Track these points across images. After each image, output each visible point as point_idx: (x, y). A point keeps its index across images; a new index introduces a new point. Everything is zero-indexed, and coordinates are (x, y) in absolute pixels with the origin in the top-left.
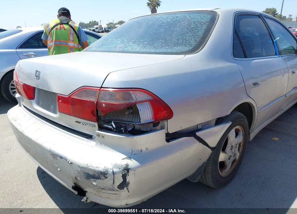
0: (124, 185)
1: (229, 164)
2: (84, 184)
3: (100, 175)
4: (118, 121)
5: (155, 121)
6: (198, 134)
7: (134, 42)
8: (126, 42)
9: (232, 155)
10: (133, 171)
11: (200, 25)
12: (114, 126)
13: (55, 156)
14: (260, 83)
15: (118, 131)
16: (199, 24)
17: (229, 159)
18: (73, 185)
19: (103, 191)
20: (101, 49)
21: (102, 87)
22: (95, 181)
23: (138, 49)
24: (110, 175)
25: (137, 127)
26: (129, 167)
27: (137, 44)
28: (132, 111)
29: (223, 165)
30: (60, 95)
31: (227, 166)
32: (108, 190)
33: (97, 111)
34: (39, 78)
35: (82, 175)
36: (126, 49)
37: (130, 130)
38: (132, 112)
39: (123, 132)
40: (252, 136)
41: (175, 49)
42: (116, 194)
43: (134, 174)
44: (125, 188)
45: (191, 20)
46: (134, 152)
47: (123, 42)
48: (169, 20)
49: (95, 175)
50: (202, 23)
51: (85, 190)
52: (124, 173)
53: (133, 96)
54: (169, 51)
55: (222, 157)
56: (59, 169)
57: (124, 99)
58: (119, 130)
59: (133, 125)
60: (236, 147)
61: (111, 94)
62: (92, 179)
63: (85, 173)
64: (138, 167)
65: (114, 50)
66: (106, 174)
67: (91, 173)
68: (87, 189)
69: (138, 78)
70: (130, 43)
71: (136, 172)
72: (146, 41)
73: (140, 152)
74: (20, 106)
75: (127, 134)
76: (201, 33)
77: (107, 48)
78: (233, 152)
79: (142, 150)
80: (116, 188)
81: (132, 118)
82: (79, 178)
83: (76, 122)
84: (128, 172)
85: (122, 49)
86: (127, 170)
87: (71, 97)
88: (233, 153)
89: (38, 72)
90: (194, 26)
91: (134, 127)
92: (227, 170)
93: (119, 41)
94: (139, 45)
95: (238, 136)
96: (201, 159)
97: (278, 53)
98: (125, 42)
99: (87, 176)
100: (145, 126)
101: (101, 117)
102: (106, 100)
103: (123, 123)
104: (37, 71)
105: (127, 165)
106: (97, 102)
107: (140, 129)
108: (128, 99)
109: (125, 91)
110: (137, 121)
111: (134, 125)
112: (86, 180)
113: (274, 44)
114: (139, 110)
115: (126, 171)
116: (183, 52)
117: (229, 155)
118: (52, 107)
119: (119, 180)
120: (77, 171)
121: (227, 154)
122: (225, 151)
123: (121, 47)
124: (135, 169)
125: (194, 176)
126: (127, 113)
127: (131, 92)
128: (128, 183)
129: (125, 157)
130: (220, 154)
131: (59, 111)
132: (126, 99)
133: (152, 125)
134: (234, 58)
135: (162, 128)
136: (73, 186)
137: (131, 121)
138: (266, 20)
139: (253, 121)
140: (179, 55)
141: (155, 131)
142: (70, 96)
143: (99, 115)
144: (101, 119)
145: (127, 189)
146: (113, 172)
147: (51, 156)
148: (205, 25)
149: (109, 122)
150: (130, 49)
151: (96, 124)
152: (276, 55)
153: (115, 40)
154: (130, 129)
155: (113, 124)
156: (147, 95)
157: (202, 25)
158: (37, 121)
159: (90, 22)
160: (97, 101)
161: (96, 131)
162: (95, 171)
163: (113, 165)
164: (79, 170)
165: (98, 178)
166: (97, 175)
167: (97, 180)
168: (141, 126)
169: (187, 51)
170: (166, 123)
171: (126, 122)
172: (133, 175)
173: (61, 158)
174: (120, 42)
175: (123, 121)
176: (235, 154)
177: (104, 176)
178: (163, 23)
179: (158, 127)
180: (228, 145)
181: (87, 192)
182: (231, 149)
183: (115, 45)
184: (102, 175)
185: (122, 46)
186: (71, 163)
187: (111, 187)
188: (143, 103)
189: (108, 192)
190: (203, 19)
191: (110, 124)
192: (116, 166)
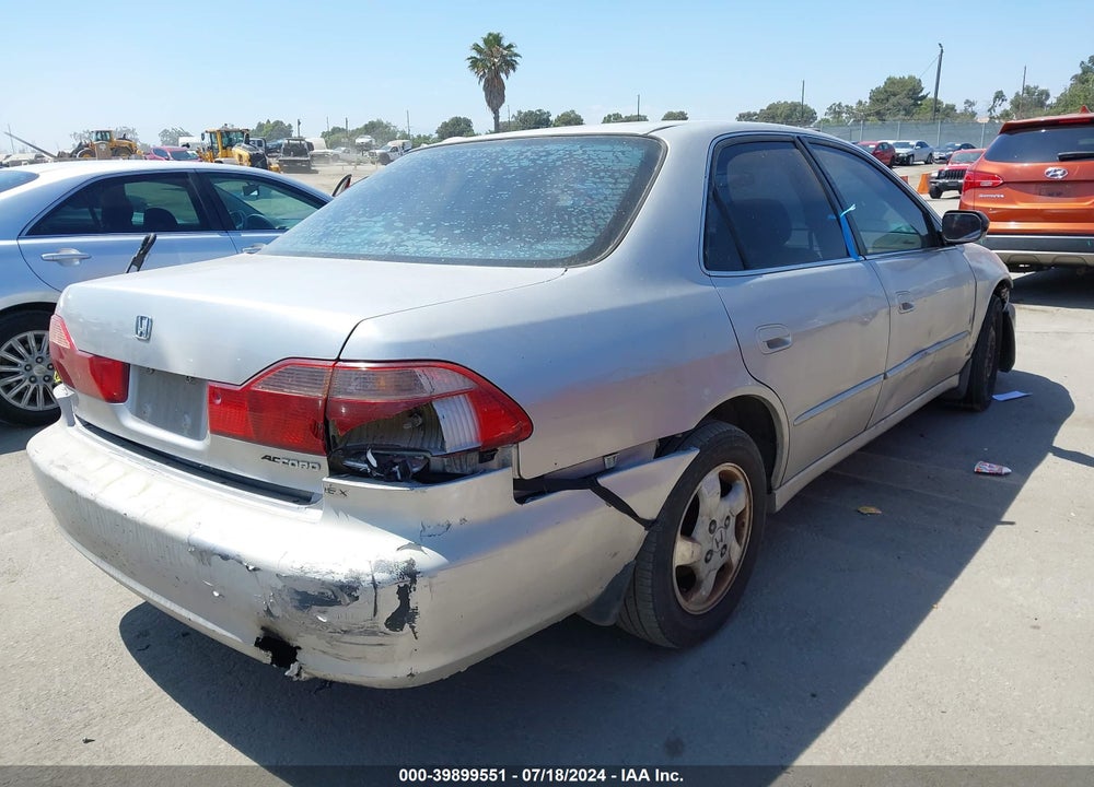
0: (402, 617)
1: (708, 576)
2: (291, 627)
3: (339, 594)
4: (382, 449)
5: (484, 446)
6: (603, 481)
7: (424, 230)
8: (401, 228)
9: (715, 549)
10: (427, 578)
11: (610, 180)
12: (374, 463)
13: (204, 554)
14: (790, 339)
15: (385, 474)
16: (610, 176)
17: (707, 561)
18: (258, 633)
19: (347, 638)
20: (323, 248)
21: (338, 360)
22: (324, 612)
23: (436, 249)
24: (365, 589)
25: (436, 463)
26: (417, 568)
27: (432, 235)
28: (420, 420)
29: (688, 577)
30: (216, 385)
31: (702, 582)
32: (360, 633)
33: (326, 423)
34: (149, 339)
35: (288, 599)
36: (400, 250)
37: (418, 472)
38: (420, 422)
39: (399, 477)
40: (782, 497)
41: (541, 251)
42: (381, 645)
43: (431, 586)
44: (407, 626)
45: (587, 165)
46: (428, 531)
47: (389, 227)
48: (525, 163)
49: (323, 593)
50: (617, 175)
51: (295, 644)
52: (402, 585)
53: (424, 380)
54: (522, 255)
55: (683, 553)
56: (216, 594)
57: (400, 389)
58: (386, 472)
59: (425, 457)
60: (726, 526)
61: (365, 377)
62: (315, 608)
63: (297, 592)
64: (441, 568)
65: (364, 251)
66: (355, 589)
67: (313, 591)
68: (299, 639)
69: (436, 335)
70: (412, 231)
71: (434, 581)
72: (458, 227)
73: (444, 529)
74: (72, 424)
75: (407, 481)
76: (613, 204)
77: (341, 244)
78: (718, 540)
79: (449, 525)
80: (383, 628)
81: (423, 438)
82: (276, 611)
83: (264, 458)
84: (414, 581)
85: (388, 250)
86: (410, 575)
87: (253, 389)
88: (717, 543)
89: (145, 322)
90: (595, 183)
91: (428, 464)
92: (704, 593)
93: (379, 225)
94: (438, 239)
95: (731, 495)
96: (616, 554)
97: (852, 250)
98: (397, 228)
99: (300, 601)
100: (458, 461)
101: (337, 441)
102: (350, 394)
103: (398, 456)
104: (142, 318)
105: (411, 563)
106: (326, 400)
107: (444, 470)
108: (410, 390)
109: (403, 368)
110: (436, 448)
111: (429, 459)
112: (299, 613)
113: (840, 224)
114: (440, 416)
115: (407, 579)
116: (562, 260)
117: (707, 547)
118: (188, 420)
119: (391, 604)
120: (272, 588)
121: (700, 544)
122: (693, 534)
123: (387, 244)
124: (431, 573)
125: (601, 604)
126: (407, 426)
127: (418, 371)
128: (415, 613)
129: (406, 542)
130: (675, 542)
131: (213, 431)
132: (405, 390)
133: (475, 457)
134: (708, 272)
135: (505, 465)
136: (258, 638)
137: (418, 447)
138: (815, 151)
139: (779, 452)
140: (550, 267)
141: (484, 472)
142: (249, 385)
143: (331, 434)
144: (336, 445)
145: (413, 628)
146: (374, 582)
147: (192, 557)
148: (626, 180)
149: (359, 454)
150: (412, 251)
151: (323, 460)
152: (848, 255)
153: (365, 219)
154: (415, 470)
155: (370, 456)
156: (459, 378)
157: (616, 179)
158: (137, 466)
159: (260, 126)
160: (325, 397)
161: (325, 479)
162: (323, 583)
163: (373, 563)
164: (280, 585)
165: (333, 602)
166: (330, 593)
167: (330, 608)
168: (445, 460)
169: (572, 258)
170: (514, 451)
171: (405, 453)
172: (428, 589)
173: (225, 557)
174: (382, 226)
175: (396, 450)
176: (725, 546)
177: (350, 595)
178: (507, 171)
179: (494, 463)
180: (699, 518)
181: (300, 648)
182: (711, 531)
183: (365, 235)
184: (346, 591)
185: (389, 238)
186: (254, 570)
187: (368, 624)
188: (449, 398)
189: (361, 639)
190: (620, 161)
191: (363, 458)
192: (380, 566)
